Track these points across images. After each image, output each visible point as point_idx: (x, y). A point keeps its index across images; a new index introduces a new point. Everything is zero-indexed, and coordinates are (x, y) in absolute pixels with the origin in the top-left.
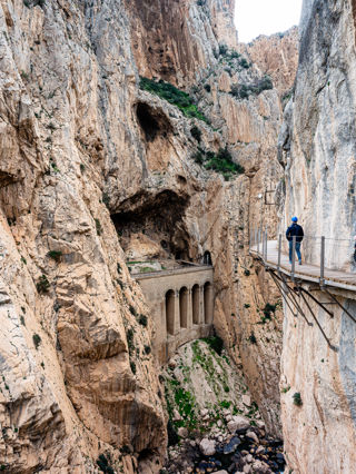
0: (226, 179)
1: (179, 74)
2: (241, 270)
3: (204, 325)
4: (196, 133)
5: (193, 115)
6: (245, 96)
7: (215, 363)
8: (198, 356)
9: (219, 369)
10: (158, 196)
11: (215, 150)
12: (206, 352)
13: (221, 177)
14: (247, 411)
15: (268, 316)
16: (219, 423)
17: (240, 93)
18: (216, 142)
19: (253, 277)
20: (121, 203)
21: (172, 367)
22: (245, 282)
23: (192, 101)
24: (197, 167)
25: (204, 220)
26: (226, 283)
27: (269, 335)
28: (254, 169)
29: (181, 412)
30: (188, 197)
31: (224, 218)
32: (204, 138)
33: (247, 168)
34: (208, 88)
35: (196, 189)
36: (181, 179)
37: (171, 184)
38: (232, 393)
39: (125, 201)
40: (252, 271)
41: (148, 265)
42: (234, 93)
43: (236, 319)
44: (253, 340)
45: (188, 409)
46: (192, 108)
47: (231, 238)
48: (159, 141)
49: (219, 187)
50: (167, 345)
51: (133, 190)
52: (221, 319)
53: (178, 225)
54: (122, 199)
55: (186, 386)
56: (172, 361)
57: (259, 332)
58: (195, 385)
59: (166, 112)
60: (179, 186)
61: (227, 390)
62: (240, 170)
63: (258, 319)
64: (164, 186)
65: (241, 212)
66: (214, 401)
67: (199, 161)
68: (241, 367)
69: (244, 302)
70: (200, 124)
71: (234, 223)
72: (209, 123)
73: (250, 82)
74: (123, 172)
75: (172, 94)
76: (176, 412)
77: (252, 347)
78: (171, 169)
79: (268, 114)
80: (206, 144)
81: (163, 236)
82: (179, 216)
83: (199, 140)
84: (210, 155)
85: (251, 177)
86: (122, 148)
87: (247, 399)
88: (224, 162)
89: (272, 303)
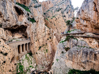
0: (33, 23)
1: (27, 4)
2: (35, 40)
3: (29, 51)
4: (28, 14)
5: (28, 11)
6: (36, 8)
7: (30, 58)
8: (26, 57)
9: (30, 59)
10: (21, 26)
11: (32, 18)
12: (28, 56)
13: (31, 23)
14: (35, 67)
15: (40, 49)
16: (29, 71)
17: (36, 7)
18: (32, 16)
19: (37, 42)
20: (11, 27)
21: (20, 60)
22: (36, 42)
23: (28, 9)
24: (28, 21)
25: (29, 31)
26: (32, 43)
27: (40, 52)
28: (38, 22)
29: (20, 71)
30: (27, 26)
31: (32, 31)
32: (30, 15)
33: (37, 21)
34: (31, 6)
35: (28, 25)
36: (25, 23)
37: (24, 24)
38: (32, 64)
39: (12, 27)
40: (37, 40)
41: (18, 39)
42: (35, 7)
43: (34, 49)
44: (37, 53)
45: (22, 69)
46: (28, 10)
47: (33, 35)
48: (21, 15)
49: (31, 25)
50: (19, 56)
51: (14, 24)
52: (32, 49)
53: (25, 32)
54: (11, 26)
55: (22, 64)
56: (20, 59)
57: (38, 52)
58: (24, 64)
59: (22, 10)
60: (25, 24)
61: (31, 63)
62: (35, 22)
63: (38, 49)
64: (22, 24)
65: (35, 30)
66: (28, 66)
67: (28, 20)
68: (35, 58)
69: (36, 46)
70: (29, 13)
71: (34, 32)
72: (31, 13)
73: (38, 5)
74: (11, 21)
75: (24, 7)
76: (19, 71)
77: (37, 55)
78: (23, 21)
79: (40, 11)
80: (30, 17)
81: (23, 34)
82: (25, 30)
83: (29, 16)
84: (31, 19)
85: (37, 23)
86: (11, 16)
87: (35, 65)
88: (33, 20)
89: (41, 46)
